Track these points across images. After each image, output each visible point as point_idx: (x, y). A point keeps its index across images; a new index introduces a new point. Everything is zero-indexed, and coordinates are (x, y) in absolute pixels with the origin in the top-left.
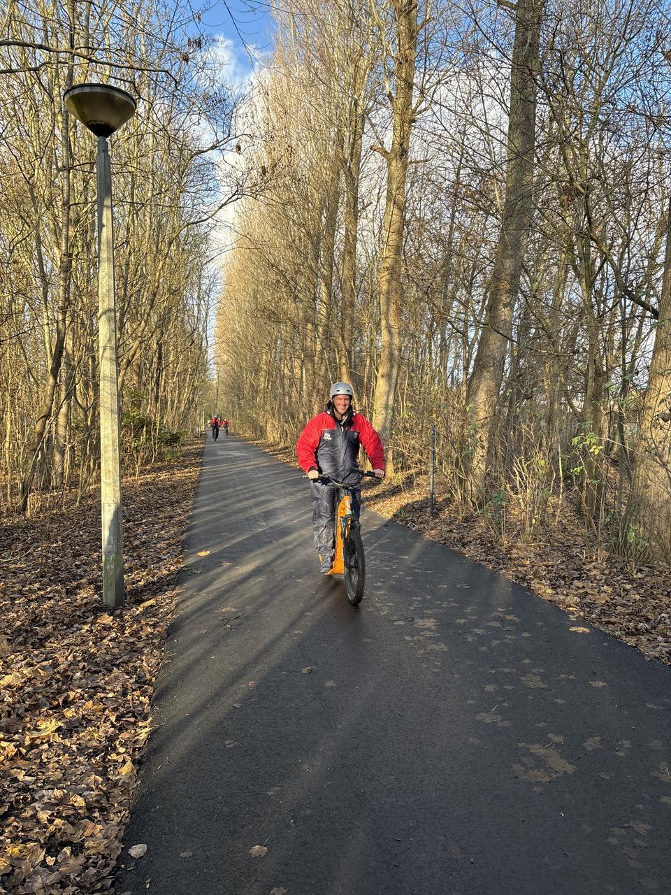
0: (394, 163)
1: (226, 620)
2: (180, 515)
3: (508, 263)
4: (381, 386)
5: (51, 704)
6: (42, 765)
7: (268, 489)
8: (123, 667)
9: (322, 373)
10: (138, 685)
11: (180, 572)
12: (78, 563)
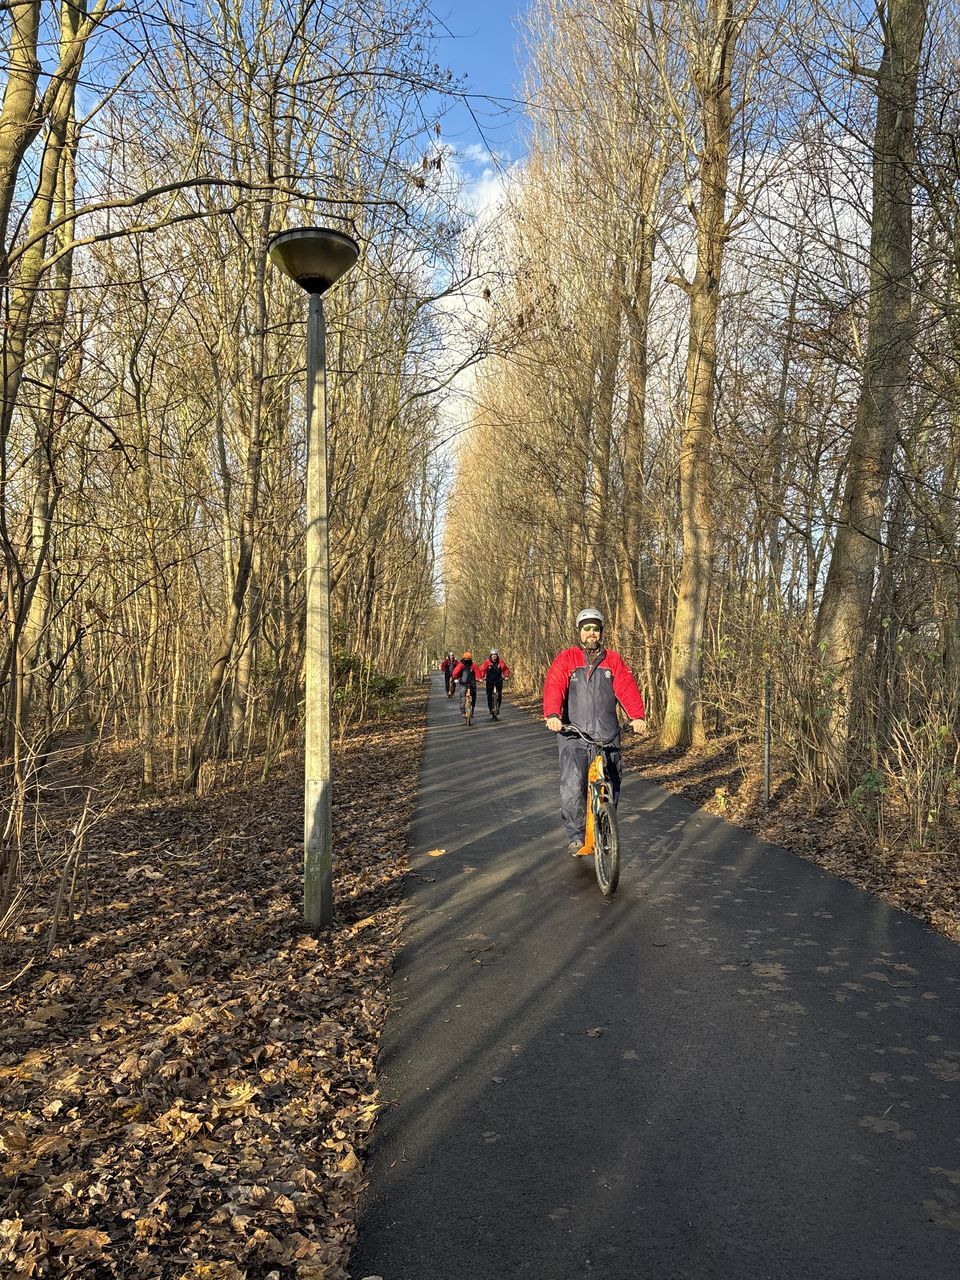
0: (699, 299)
1: (473, 953)
2: (400, 795)
3: (875, 435)
4: (684, 611)
5: (243, 1061)
6: (235, 1149)
7: (521, 760)
8: (335, 1013)
9: (594, 593)
10: (356, 1042)
11: (405, 878)
12: (268, 862)
